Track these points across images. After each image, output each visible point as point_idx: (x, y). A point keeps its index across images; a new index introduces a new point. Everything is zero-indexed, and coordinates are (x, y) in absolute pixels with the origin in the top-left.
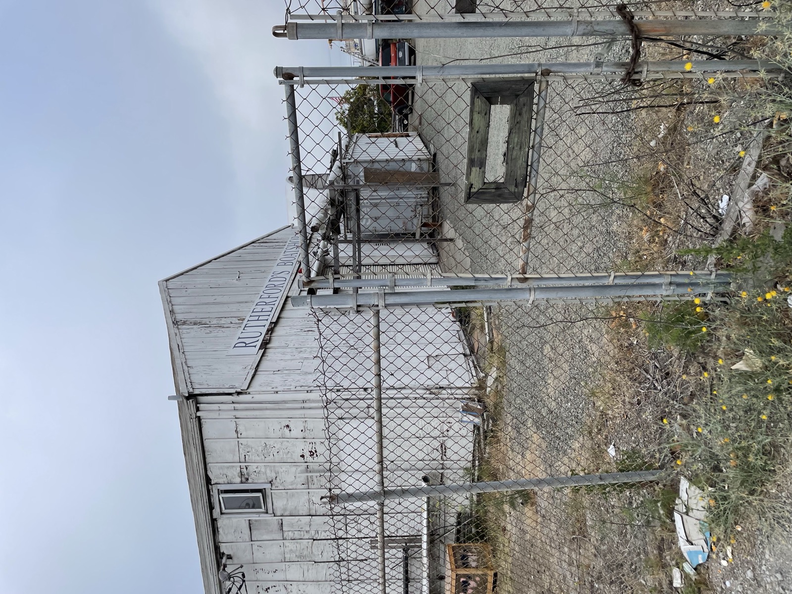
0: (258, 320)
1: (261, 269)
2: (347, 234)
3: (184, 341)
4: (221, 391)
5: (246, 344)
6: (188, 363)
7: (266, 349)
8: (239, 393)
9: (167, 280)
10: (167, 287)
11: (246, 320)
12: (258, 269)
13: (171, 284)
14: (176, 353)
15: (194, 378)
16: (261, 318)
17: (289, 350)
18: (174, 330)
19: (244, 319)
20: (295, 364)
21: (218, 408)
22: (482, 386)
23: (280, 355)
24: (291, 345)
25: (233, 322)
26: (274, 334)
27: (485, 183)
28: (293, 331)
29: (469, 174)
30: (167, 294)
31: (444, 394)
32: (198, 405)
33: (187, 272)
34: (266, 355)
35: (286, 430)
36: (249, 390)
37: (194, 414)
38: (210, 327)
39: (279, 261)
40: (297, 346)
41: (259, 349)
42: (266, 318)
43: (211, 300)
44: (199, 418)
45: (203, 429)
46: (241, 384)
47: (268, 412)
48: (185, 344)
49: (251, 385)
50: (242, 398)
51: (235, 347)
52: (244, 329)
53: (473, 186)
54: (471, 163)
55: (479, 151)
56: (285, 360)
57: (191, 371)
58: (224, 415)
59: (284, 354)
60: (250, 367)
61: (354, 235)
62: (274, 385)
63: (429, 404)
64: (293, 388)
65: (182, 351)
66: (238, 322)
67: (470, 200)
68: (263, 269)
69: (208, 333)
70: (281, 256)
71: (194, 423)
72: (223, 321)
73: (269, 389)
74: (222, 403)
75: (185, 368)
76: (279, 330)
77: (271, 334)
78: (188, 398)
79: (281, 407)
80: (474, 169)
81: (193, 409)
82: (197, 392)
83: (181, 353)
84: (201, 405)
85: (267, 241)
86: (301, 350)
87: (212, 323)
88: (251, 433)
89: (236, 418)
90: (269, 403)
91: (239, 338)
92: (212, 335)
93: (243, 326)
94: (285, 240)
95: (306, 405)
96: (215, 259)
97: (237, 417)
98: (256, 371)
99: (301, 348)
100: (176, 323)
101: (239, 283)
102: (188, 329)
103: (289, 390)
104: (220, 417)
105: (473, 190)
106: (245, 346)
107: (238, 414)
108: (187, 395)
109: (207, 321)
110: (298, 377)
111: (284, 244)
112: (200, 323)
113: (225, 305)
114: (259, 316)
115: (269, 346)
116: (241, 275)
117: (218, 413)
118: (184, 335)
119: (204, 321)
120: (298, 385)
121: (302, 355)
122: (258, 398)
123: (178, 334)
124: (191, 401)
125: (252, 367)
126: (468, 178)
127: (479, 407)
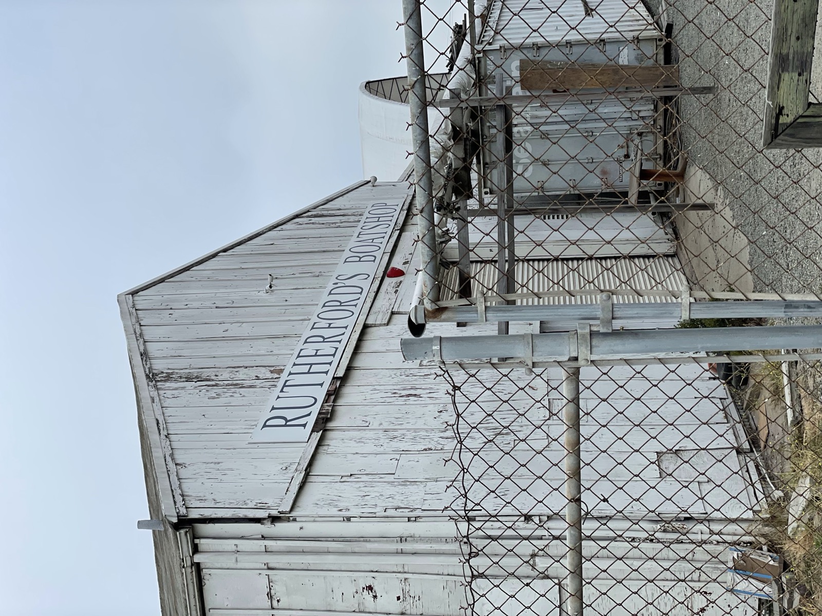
0: (309, 373)
1: (312, 269)
2: (484, 196)
3: (168, 412)
4: (241, 514)
5: (287, 421)
6: (176, 456)
7: (325, 430)
8: (274, 519)
9: (134, 293)
10: (134, 306)
11: (286, 373)
12: (307, 269)
13: (142, 301)
14: (154, 437)
15: (188, 487)
16: (315, 368)
17: (370, 434)
18: (147, 391)
19: (281, 371)
20: (384, 464)
21: (234, 548)
22: (777, 518)
23: (353, 443)
24: (375, 425)
25: (261, 376)
26: (340, 402)
27: (810, 104)
28: (378, 396)
29: (775, 86)
30: (134, 320)
31: (699, 531)
32: (197, 541)
33: (172, 276)
34: (327, 442)
35: (368, 596)
36: (293, 514)
37: (188, 558)
38: (216, 385)
39: (347, 254)
40: (386, 426)
41: (313, 431)
42: (324, 368)
43: (218, 331)
44: (198, 567)
45: (205, 588)
46: (278, 501)
47: (331, 559)
48: (169, 420)
49: (299, 504)
50: (281, 528)
51: (265, 426)
52: (282, 391)
53: (785, 111)
54: (781, 63)
55: (798, 38)
56: (364, 455)
57: (183, 473)
58: (245, 562)
59: (360, 441)
60: (295, 467)
61: (501, 199)
62: (342, 505)
63: (666, 553)
64: (379, 511)
65: (164, 433)
66: (269, 375)
67: (777, 141)
68: (316, 270)
69: (214, 398)
70: (352, 242)
71: (189, 577)
72: (242, 374)
73: (334, 511)
74: (242, 538)
75: (171, 466)
76: (350, 394)
77: (334, 401)
78: (176, 527)
79: (357, 550)
80: (786, 76)
81: (187, 549)
82: (194, 514)
83: (163, 437)
84: (203, 541)
85: (325, 213)
86: (396, 434)
87: (220, 378)
88: (298, 601)
89: (269, 569)
90: (334, 539)
91: (273, 408)
92: (222, 401)
93: (280, 384)
94: (360, 211)
95: (407, 547)
96: (225, 251)
97: (271, 565)
98: (307, 474)
99: (395, 430)
100: (152, 377)
101: (271, 298)
102: (176, 389)
103: (373, 516)
104: (239, 565)
105: (783, 120)
106: (285, 425)
107: (273, 560)
108: (175, 520)
109: (210, 373)
110: (389, 490)
111: (357, 218)
112: (199, 379)
113: (244, 342)
114: (311, 365)
115: (331, 425)
116: (275, 282)
117: (233, 557)
118: (168, 401)
119: (205, 374)
120: (390, 505)
121: (396, 444)
122: (312, 529)
123: (157, 399)
124: (182, 531)
125: (300, 468)
126: (773, 94)
127: (772, 563)
